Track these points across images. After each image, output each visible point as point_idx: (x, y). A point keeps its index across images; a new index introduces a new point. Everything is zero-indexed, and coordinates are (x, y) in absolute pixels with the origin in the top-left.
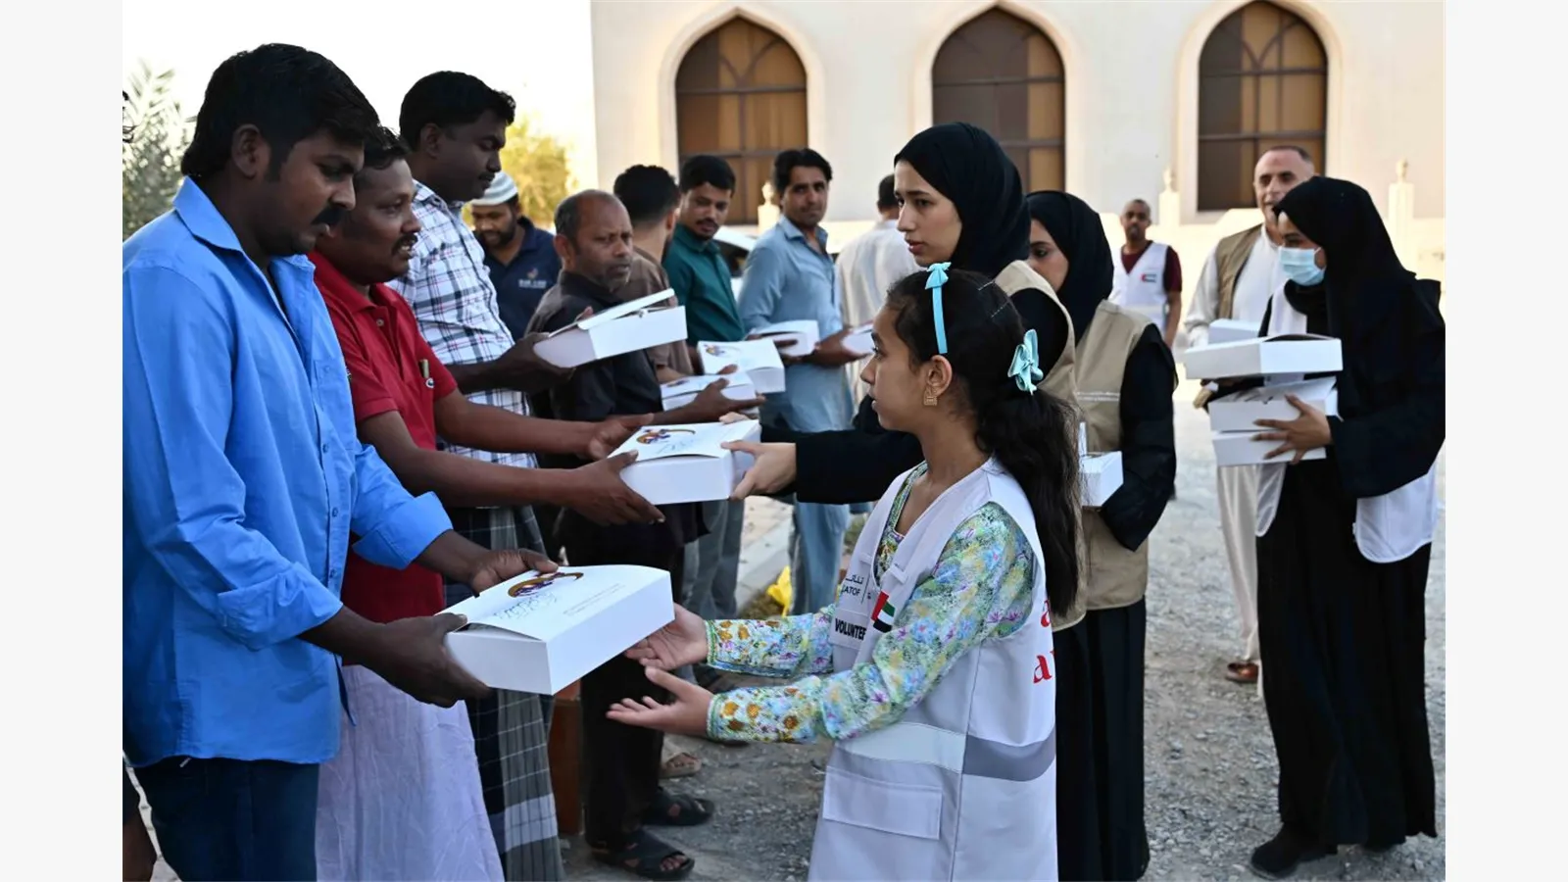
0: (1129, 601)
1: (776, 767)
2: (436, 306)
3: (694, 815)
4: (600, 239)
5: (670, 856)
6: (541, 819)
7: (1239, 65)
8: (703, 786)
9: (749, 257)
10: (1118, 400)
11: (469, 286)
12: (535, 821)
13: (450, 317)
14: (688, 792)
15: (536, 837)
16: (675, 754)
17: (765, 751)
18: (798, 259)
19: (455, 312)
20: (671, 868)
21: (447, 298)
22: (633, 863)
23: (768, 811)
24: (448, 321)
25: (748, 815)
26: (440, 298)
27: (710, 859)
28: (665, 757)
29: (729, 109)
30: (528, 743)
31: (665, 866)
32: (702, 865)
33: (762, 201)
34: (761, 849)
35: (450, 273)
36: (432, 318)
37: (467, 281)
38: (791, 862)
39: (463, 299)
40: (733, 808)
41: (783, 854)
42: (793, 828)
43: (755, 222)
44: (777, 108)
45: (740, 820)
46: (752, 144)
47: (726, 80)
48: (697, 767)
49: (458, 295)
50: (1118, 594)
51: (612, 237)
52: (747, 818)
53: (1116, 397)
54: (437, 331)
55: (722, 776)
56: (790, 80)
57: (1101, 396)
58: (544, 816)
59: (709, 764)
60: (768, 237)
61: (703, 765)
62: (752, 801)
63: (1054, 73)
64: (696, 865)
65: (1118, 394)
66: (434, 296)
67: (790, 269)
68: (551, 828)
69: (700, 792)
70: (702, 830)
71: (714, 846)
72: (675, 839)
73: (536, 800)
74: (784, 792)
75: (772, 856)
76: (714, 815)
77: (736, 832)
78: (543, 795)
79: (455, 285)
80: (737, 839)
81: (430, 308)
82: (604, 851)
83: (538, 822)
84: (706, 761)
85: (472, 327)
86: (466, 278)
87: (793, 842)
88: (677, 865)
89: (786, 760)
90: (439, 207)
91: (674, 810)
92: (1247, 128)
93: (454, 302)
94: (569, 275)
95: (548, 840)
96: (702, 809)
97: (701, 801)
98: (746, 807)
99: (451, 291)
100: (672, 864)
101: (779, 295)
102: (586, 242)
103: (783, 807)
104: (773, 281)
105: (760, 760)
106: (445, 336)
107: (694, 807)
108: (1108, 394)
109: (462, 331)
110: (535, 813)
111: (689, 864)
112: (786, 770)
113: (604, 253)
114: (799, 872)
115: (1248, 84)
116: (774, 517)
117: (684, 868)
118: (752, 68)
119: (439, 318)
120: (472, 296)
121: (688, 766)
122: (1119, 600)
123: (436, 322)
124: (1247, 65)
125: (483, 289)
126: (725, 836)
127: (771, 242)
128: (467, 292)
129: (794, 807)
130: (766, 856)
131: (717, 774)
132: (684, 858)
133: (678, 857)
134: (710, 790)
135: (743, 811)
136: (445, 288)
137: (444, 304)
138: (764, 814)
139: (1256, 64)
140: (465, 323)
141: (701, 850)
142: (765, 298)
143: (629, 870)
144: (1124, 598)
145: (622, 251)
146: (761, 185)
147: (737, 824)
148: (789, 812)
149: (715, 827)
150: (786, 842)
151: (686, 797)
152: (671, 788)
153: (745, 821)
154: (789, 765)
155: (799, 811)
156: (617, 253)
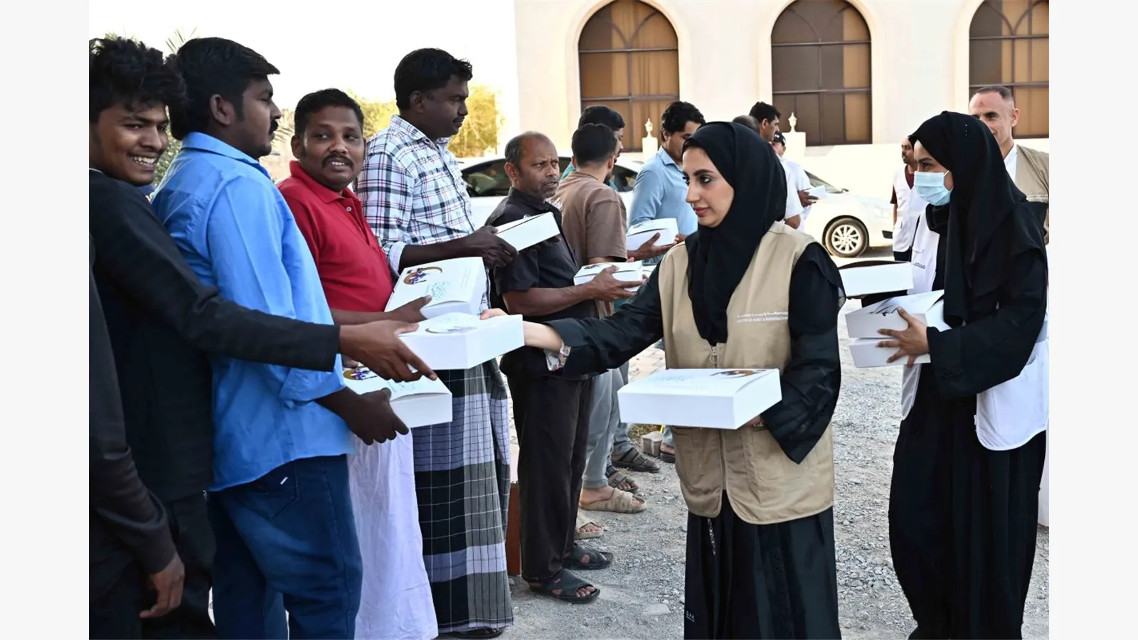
0: (818, 509)
1: (655, 531)
2: (428, 212)
3: (599, 562)
4: (534, 165)
5: (583, 587)
6: (496, 558)
7: (1000, 33)
8: (605, 544)
9: (637, 177)
10: (787, 318)
11: (450, 198)
12: (492, 559)
13: (437, 221)
14: (595, 548)
15: (493, 570)
16: (586, 523)
17: (648, 522)
18: (671, 176)
19: (441, 216)
20: (584, 595)
21: (435, 207)
22: (558, 592)
23: (650, 560)
24: (436, 223)
25: (637, 562)
26: (430, 207)
27: (611, 590)
28: (579, 525)
29: (619, 63)
30: (489, 506)
31: (580, 594)
32: (605, 594)
33: (645, 134)
34: (645, 584)
35: (437, 190)
36: (425, 221)
37: (449, 195)
38: (666, 592)
39: (446, 208)
40: (626, 558)
41: (660, 586)
42: (668, 570)
43: (640, 150)
44: (656, 64)
45: (631, 565)
46: (636, 91)
47: (617, 43)
48: (601, 533)
49: (442, 205)
50: (804, 504)
51: (543, 164)
52: (635, 565)
53: (784, 316)
54: (428, 230)
55: (618, 538)
56: (666, 43)
57: (768, 316)
58: (498, 556)
59: (609, 530)
60: (652, 162)
61: (605, 531)
62: (640, 554)
63: (863, 38)
64: (601, 594)
65: (787, 313)
66: (426, 205)
67: (666, 184)
68: (503, 566)
69: (603, 549)
70: (604, 573)
71: (613, 582)
72: (586, 578)
73: (494, 545)
74: (661, 548)
75: (654, 588)
76: (613, 563)
77: (628, 573)
78: (499, 542)
79: (440, 198)
80: (629, 578)
81: (424, 213)
82: (537, 585)
83: (494, 561)
84: (607, 528)
85: (452, 227)
86: (448, 193)
87: (668, 579)
88: (588, 593)
89: (663, 526)
90: (429, 146)
91: (586, 559)
92: (1006, 79)
93: (440, 209)
94: (516, 191)
95: (500, 573)
96: (605, 559)
97: (604, 553)
98: (635, 557)
99: (438, 202)
100: (585, 592)
101: (660, 203)
102: (526, 167)
103: (661, 557)
104: (656, 195)
105: (645, 527)
106: (434, 234)
107: (599, 557)
108: (775, 313)
109: (445, 230)
110: (492, 555)
111: (597, 592)
112: (662, 533)
113: (539, 175)
114: (672, 597)
115: (1006, 46)
116: (654, 365)
117: (593, 595)
118: (636, 34)
119: (430, 221)
120: (452, 205)
121: (594, 531)
122: (806, 510)
123: (428, 224)
124: (1005, 32)
125: (460, 200)
126: (620, 576)
127: (652, 166)
128: (448, 203)
129: (669, 557)
130: (649, 587)
131: (615, 537)
132: (593, 589)
133: (589, 588)
134: (610, 546)
135: (633, 560)
136: (434, 200)
137: (433, 211)
138: (647, 561)
139: (1012, 31)
140: (448, 224)
141: (604, 585)
142: (650, 205)
143: (555, 597)
144: (813, 507)
145: (551, 173)
146: (644, 122)
147: (629, 568)
148: (665, 560)
149: (613, 570)
150: (662, 579)
151: (594, 550)
152: (584, 544)
153: (634, 567)
154: (665, 530)
155: (672, 559)
156: (548, 174)
